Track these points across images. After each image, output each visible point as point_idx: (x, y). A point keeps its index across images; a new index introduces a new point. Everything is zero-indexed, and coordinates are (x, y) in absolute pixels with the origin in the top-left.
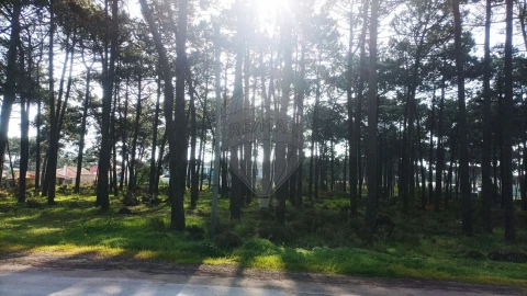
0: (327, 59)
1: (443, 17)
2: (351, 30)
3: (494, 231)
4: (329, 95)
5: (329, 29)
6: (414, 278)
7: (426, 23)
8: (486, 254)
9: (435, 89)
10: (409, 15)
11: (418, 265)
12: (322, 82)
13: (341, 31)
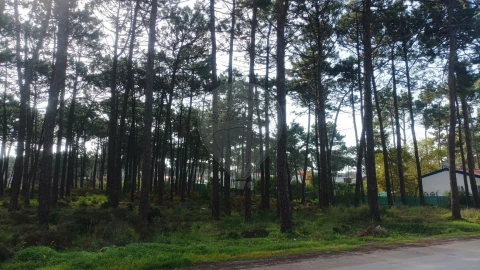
0: (88, 56)
1: (196, 38)
2: (117, 33)
3: (232, 213)
4: (85, 92)
5: (91, 28)
6: (206, 263)
7: (182, 41)
8: (239, 233)
9: (183, 97)
10: (169, 31)
11: (204, 251)
12: (79, 79)
13: (106, 32)
